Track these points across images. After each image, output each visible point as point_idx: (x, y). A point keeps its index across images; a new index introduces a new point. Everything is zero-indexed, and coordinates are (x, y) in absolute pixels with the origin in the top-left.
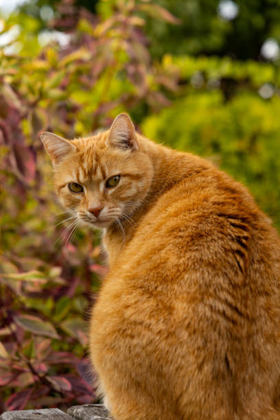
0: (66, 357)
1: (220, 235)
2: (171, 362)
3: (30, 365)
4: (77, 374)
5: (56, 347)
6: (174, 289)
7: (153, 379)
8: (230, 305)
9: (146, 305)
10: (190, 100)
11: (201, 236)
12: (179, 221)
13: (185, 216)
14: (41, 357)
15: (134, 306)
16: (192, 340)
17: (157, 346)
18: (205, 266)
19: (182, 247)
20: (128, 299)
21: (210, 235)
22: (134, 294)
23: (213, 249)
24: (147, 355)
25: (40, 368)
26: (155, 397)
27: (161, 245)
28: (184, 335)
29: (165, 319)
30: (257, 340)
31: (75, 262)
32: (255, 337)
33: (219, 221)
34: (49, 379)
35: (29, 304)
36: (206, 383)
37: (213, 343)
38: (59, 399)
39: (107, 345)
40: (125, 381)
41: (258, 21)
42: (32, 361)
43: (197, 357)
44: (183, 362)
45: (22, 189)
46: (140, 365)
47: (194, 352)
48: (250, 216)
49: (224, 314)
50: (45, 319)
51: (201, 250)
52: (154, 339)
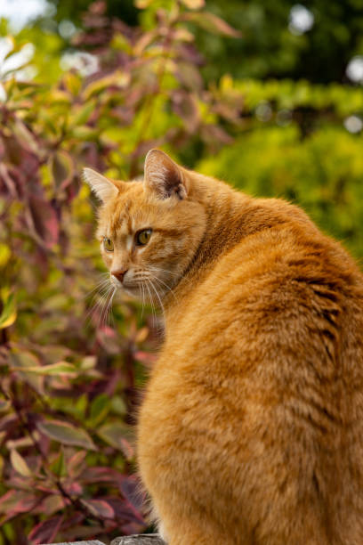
0: (105, 473)
1: (302, 309)
2: (244, 481)
3: (59, 485)
4: (120, 495)
5: (92, 460)
6: (244, 384)
7: (221, 503)
8: (317, 406)
9: (209, 409)
10: (257, 137)
11: (276, 309)
12: (247, 290)
13: (254, 283)
14: (73, 475)
15: (194, 409)
16: (269, 454)
17: (225, 462)
18: (284, 353)
19: (253, 326)
20: (186, 399)
21: (289, 308)
22: (194, 393)
23: (293, 329)
24: (211, 473)
25: (72, 488)
26: (225, 526)
27: (224, 321)
28: (259, 448)
29: (234, 428)
30: (353, 450)
31: (113, 349)
32: (351, 448)
33: (299, 289)
34: (84, 503)
35: (54, 404)
36: (290, 508)
37: (297, 458)
38: (98, 530)
39: (160, 461)
40: (187, 506)
41: (342, 33)
42: (62, 480)
43: (277, 476)
44: (260, 482)
45: (43, 257)
46: (203, 485)
47: (272, 471)
48: (341, 280)
49: (309, 419)
50: (77, 424)
51: (277, 331)
52: (221, 453)
